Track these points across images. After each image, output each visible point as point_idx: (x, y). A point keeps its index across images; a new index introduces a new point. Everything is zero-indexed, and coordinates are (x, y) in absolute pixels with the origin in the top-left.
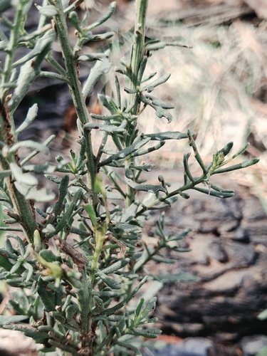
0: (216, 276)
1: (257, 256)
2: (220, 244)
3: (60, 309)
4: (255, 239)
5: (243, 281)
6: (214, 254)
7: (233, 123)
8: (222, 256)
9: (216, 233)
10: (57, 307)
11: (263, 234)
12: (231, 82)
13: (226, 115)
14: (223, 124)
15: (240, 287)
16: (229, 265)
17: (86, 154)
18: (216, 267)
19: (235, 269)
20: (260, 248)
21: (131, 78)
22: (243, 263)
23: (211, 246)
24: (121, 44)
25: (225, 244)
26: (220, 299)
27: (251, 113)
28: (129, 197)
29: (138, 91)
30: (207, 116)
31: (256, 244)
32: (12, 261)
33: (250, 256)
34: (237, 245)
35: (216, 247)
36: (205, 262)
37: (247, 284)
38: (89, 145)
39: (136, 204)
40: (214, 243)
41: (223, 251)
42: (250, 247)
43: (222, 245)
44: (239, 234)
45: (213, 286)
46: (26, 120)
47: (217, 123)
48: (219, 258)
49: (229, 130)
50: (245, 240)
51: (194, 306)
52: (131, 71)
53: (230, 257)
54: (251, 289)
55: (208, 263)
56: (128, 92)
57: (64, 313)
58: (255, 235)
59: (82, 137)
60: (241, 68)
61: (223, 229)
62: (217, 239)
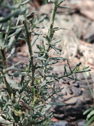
0: (69, 99)
1: (82, 92)
2: (70, 88)
3: (20, 122)
4: (81, 86)
5: (77, 101)
6: (68, 91)
7: (73, 47)
8: (71, 92)
9: (69, 84)
10: (19, 122)
11: (83, 85)
12: (72, 33)
13: (70, 44)
14: (70, 47)
15: (76, 103)
16: (73, 95)
17: (31, 65)
18: (69, 96)
19: (75, 96)
20: (83, 89)
21: (48, 40)
22: (78, 94)
23: (67, 88)
24: (38, 19)
25: (72, 88)
26: (70, 107)
27: (78, 43)
28: (44, 77)
29: (50, 44)
30: (65, 44)
31: (81, 88)
32: (3, 105)
33: (80, 92)
34: (75, 88)
35: (69, 89)
36: (65, 94)
37: (79, 102)
38: (32, 62)
39: (46, 80)
40: (68, 87)
41: (71, 90)
42: (80, 89)
43: (71, 88)
44: (76, 84)
45: (68, 102)
46: (11, 54)
47: (68, 46)
48: (70, 93)
49: (72, 49)
50: (78, 87)
51: (62, 109)
52: (48, 37)
53: (73, 92)
54: (80, 103)
55: (66, 94)
56: (47, 45)
57: (22, 124)
58: (81, 85)
59: (30, 59)
60: (75, 29)
61: (71, 82)
62: (69, 86)
